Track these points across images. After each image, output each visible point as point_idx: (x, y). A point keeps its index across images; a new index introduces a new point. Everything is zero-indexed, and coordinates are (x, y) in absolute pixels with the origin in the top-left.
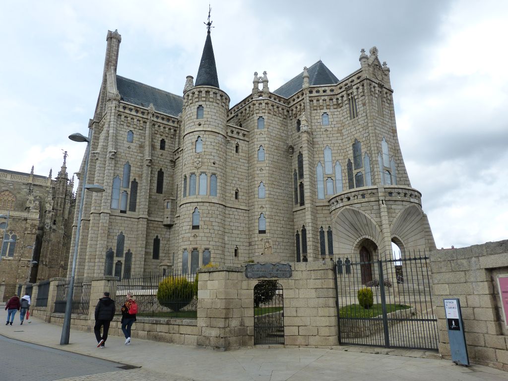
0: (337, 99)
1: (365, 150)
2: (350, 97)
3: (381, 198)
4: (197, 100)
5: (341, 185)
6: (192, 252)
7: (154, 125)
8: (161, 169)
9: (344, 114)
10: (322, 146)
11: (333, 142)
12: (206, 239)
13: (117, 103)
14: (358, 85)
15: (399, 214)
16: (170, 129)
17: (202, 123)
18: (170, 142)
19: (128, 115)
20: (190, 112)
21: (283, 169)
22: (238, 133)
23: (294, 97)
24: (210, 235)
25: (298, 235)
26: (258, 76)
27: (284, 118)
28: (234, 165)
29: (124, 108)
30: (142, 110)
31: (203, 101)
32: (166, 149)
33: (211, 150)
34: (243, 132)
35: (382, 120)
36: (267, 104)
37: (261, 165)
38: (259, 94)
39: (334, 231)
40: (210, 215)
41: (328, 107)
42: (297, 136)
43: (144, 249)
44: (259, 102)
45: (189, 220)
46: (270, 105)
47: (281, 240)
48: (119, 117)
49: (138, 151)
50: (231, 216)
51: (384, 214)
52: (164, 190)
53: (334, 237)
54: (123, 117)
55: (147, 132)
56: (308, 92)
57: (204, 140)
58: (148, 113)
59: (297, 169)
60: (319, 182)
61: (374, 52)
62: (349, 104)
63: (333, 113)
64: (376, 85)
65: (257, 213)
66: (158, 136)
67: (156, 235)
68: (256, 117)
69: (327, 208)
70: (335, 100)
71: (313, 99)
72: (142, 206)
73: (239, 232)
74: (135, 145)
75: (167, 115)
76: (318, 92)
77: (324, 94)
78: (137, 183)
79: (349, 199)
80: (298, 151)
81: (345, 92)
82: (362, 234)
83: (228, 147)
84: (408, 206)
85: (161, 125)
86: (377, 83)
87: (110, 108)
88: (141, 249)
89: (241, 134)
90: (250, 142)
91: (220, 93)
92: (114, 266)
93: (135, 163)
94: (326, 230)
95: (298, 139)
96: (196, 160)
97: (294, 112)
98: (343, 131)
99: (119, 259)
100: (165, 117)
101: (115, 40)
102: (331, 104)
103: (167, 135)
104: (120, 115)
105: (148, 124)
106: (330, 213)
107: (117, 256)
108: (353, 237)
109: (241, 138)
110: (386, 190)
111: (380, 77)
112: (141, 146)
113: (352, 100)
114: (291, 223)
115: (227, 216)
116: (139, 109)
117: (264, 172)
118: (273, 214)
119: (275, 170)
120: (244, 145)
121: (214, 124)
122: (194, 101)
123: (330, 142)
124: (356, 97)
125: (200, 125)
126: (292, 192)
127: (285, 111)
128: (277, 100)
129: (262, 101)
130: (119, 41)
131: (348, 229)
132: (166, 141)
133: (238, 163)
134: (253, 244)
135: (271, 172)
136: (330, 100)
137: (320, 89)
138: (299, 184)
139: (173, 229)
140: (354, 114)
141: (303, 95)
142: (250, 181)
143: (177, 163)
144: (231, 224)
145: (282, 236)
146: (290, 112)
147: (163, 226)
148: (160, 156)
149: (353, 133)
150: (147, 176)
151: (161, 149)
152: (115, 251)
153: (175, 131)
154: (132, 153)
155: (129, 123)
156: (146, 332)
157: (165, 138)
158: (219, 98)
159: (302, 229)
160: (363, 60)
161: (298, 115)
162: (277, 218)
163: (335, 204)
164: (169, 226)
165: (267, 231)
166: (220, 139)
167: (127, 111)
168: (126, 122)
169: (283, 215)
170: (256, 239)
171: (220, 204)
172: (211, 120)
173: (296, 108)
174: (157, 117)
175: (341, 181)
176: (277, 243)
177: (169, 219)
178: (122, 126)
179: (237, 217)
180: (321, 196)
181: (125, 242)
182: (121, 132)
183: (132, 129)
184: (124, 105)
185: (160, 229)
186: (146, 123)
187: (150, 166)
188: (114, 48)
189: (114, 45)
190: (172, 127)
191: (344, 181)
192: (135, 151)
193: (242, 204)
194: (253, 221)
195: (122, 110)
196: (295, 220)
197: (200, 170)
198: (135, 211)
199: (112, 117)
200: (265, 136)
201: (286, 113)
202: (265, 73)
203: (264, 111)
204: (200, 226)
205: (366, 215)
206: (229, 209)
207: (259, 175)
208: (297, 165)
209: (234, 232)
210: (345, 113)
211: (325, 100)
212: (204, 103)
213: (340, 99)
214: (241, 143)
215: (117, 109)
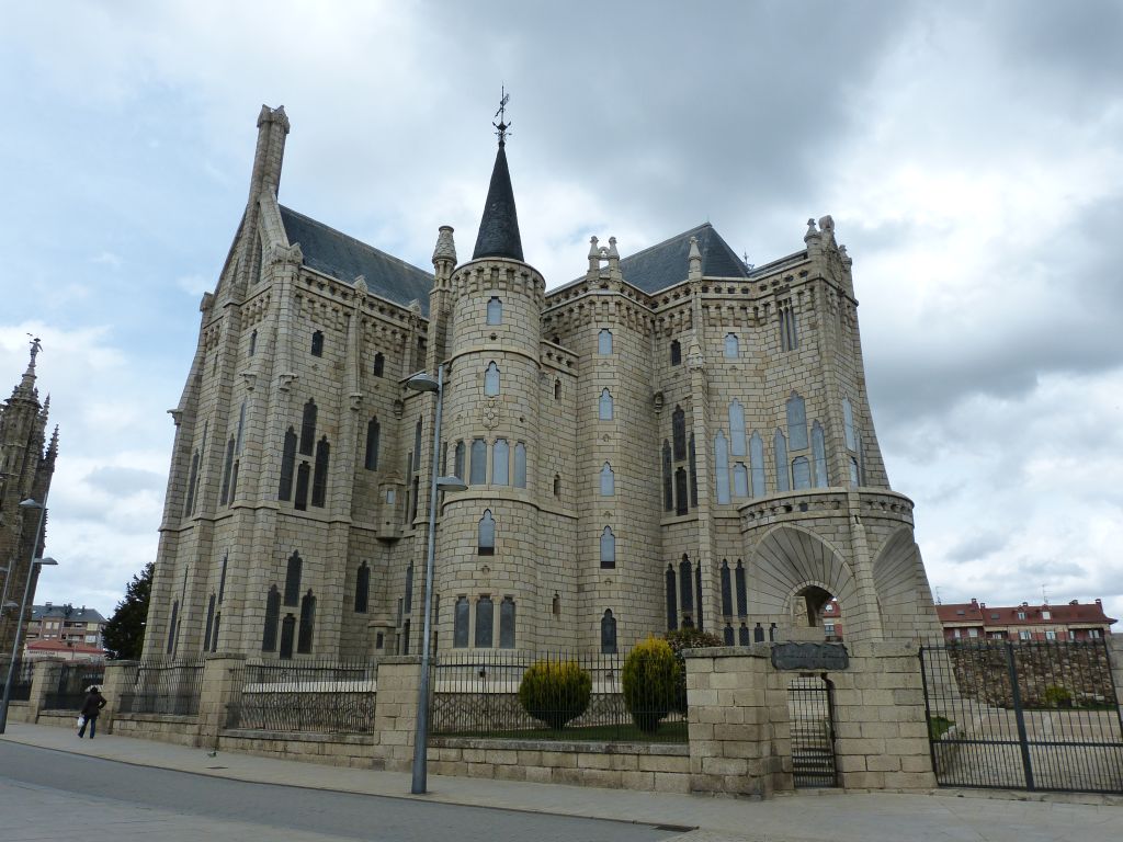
0: (756, 309)
1: (815, 414)
2: (782, 308)
3: (853, 512)
4: (488, 285)
5: (761, 479)
6: (479, 602)
7: (364, 322)
8: (375, 418)
9: (768, 340)
10: (726, 398)
11: (748, 392)
12: (506, 576)
13: (295, 269)
14: (803, 288)
15: (885, 543)
16: (394, 333)
17: (500, 334)
18: (393, 360)
19: (315, 298)
20: (471, 309)
21: (646, 438)
22: (559, 359)
23: (668, 295)
24: (513, 568)
25: (671, 574)
26: (599, 245)
27: (646, 336)
28: (553, 425)
29: (309, 281)
30: (342, 289)
31: (501, 289)
32: (384, 375)
33: (516, 393)
34: (568, 356)
35: (842, 359)
36: (619, 304)
37: (607, 428)
38: (602, 282)
39: (750, 571)
40: (514, 528)
41: (737, 322)
42: (672, 374)
43: (342, 590)
44: (602, 299)
45: (471, 535)
46: (623, 308)
47: (641, 582)
48: (298, 300)
49: (333, 377)
50: (549, 530)
51: (861, 542)
52: (380, 462)
53: (750, 582)
54: (305, 300)
55: (350, 336)
56: (699, 289)
57: (503, 370)
58: (355, 296)
59: (671, 439)
60: (719, 471)
61: (828, 227)
62: (781, 321)
63: (746, 336)
64: (835, 292)
65: (597, 527)
66: (371, 345)
67: (362, 559)
68: (595, 328)
69: (735, 522)
70: (750, 310)
71: (709, 303)
72: (340, 497)
73: (560, 564)
74: (326, 362)
75: (390, 302)
76: (718, 290)
77: (730, 296)
78: (328, 445)
79: (789, 509)
80: (675, 404)
81: (772, 298)
82: (806, 578)
83: (542, 386)
84: (898, 530)
85: (378, 322)
86: (834, 287)
87: (279, 280)
88: (336, 589)
89: (564, 362)
90: (580, 380)
91: (534, 275)
92: (281, 624)
93: (325, 401)
94: (733, 566)
95: (674, 380)
96: (487, 410)
97: (666, 325)
98: (766, 373)
99: (291, 610)
100: (386, 306)
101: (278, 129)
102: (744, 318)
103: (388, 344)
104: (299, 297)
105: (353, 318)
106: (742, 533)
107: (286, 604)
108: (787, 582)
109: (565, 369)
110: (862, 496)
111: (838, 275)
112: (339, 367)
113: (786, 314)
114: (658, 549)
115: (541, 529)
116: (336, 286)
117: (612, 442)
118: (629, 529)
119: (630, 439)
120: (568, 383)
121: (522, 338)
122: (481, 288)
123: (740, 392)
124: (795, 310)
125: (493, 338)
126: (659, 485)
127: (648, 321)
128: (635, 297)
129: (609, 299)
130: (286, 131)
131: (780, 567)
132: (386, 357)
133: (558, 419)
134: (587, 588)
135: (625, 444)
136: (741, 308)
137: (723, 285)
138: (674, 470)
139: (398, 549)
140: (789, 343)
141: (687, 293)
142: (581, 459)
143: (407, 408)
144: (548, 546)
145: (643, 575)
146: (657, 323)
147: (376, 541)
148: (373, 390)
149: (790, 379)
150: (351, 432)
151: (375, 374)
152: (282, 593)
153: (404, 337)
154: (321, 380)
155: (317, 315)
156: (549, 770)
157: (383, 351)
158: (531, 285)
159: (681, 561)
160: (814, 241)
161: (674, 331)
162: (635, 537)
163: (758, 516)
164: (390, 542)
165: (617, 564)
166: (531, 370)
167: (314, 289)
168: (310, 311)
169: (644, 532)
170: (596, 579)
171: (532, 505)
172: (516, 329)
173: (672, 316)
174: (372, 306)
175: (761, 471)
176: (635, 589)
177: (392, 526)
178: (301, 320)
179: (557, 532)
180: (723, 498)
181: (303, 573)
182: (300, 333)
183: (322, 328)
184: (308, 275)
185: (371, 548)
186: (349, 316)
187: (357, 410)
188: (277, 144)
189: (276, 139)
190: (398, 329)
191: (767, 472)
192: (326, 375)
193: (566, 505)
194: (588, 542)
195: (304, 285)
196: (664, 543)
197: (494, 433)
198: (322, 505)
199: (285, 299)
200: (614, 369)
201: (649, 325)
202: (613, 241)
203: (611, 318)
204: (496, 549)
205: (825, 542)
206: (544, 514)
207: (602, 449)
208: (671, 433)
209: (552, 561)
210: (772, 338)
211: (733, 308)
212: (503, 293)
213: (761, 309)
214: (564, 379)
215: (296, 282)
